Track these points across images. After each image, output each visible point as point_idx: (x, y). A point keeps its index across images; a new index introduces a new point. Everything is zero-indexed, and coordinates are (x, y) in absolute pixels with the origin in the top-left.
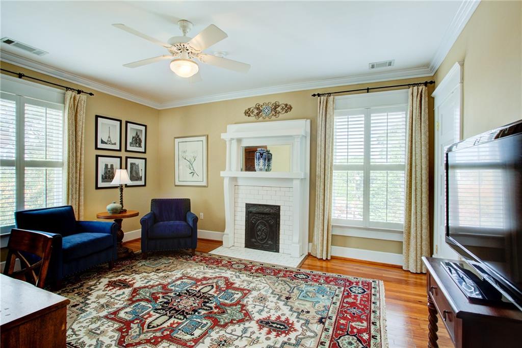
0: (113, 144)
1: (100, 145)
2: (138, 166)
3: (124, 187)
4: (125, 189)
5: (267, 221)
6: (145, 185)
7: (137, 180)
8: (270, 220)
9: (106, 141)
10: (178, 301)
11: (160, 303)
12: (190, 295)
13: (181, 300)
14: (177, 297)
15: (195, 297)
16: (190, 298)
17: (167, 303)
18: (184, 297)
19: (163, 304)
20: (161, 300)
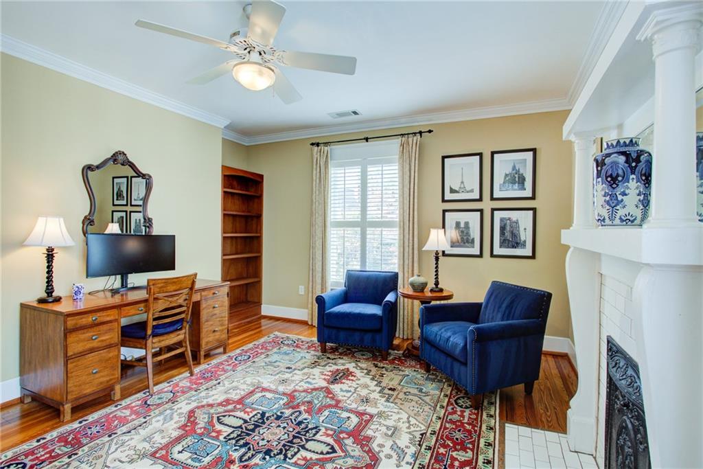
0: (468, 192)
1: (448, 196)
2: (517, 222)
3: (441, 254)
4: (441, 259)
6: (533, 257)
7: (513, 247)
9: (457, 189)
10: (282, 425)
11: (281, 413)
12: (299, 433)
13: (284, 428)
14: (292, 423)
15: (290, 439)
16: (288, 435)
17: (278, 418)
18: (291, 430)
19: (277, 415)
20: (288, 412)
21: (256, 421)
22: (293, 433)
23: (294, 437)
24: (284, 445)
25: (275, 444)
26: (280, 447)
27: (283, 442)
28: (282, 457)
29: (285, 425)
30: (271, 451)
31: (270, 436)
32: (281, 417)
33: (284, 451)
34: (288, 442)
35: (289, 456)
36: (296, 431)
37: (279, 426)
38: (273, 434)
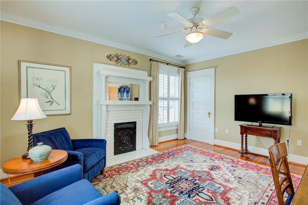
5: (129, 133)
8: (130, 131)
10: (180, 188)
11: (180, 195)
12: (174, 183)
13: (180, 187)
14: (176, 188)
15: (178, 182)
16: (178, 184)
17: (182, 192)
18: (177, 185)
19: (182, 194)
20: (177, 194)
21: (192, 193)
22: (177, 184)
23: (176, 182)
24: (181, 180)
25: (184, 182)
26: (182, 180)
27: (181, 182)
28: (182, 177)
29: (179, 188)
30: (185, 180)
31: (186, 185)
32: (180, 192)
33: (181, 179)
34: (179, 181)
35: (180, 177)
36: (175, 184)
37: (182, 188)
38: (184, 185)
